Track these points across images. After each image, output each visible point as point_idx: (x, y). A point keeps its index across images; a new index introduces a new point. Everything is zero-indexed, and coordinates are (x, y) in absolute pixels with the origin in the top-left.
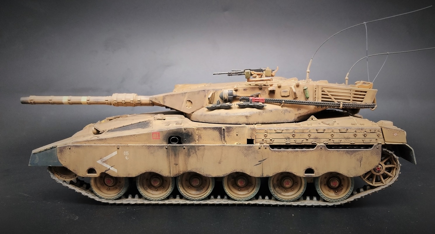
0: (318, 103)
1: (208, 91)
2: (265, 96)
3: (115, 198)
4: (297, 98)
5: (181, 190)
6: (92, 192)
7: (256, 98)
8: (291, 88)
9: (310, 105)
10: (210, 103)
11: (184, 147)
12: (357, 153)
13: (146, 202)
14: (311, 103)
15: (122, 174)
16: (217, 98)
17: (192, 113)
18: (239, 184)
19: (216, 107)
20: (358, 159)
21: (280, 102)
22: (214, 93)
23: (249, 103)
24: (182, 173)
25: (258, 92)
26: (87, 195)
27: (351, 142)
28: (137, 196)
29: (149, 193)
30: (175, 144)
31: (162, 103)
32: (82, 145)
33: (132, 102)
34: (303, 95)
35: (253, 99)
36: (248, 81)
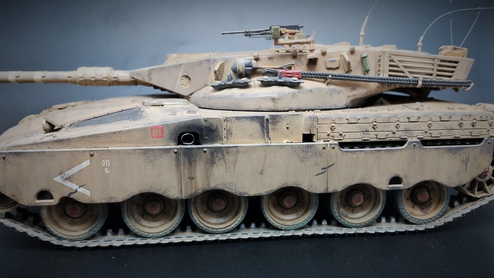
0: (384, 79)
1: (214, 61)
2: (301, 68)
3: (85, 238)
4: (351, 71)
5: (196, 219)
6: (44, 229)
7: (287, 72)
8: (342, 56)
9: (371, 81)
10: (217, 79)
11: (205, 149)
12: (463, 151)
13: (140, 242)
14: (372, 78)
15: (100, 198)
16: (228, 72)
17: (191, 94)
18: (286, 204)
19: (225, 84)
20: (463, 160)
21: (325, 77)
22: (224, 63)
23: (277, 79)
24: (200, 192)
25: (290, 62)
26: (37, 236)
27: (455, 136)
28: (121, 231)
29: (144, 226)
30: (190, 146)
31: (147, 81)
32: (27, 151)
33: (105, 79)
34: (360, 66)
35: (283, 73)
36: (276, 43)
